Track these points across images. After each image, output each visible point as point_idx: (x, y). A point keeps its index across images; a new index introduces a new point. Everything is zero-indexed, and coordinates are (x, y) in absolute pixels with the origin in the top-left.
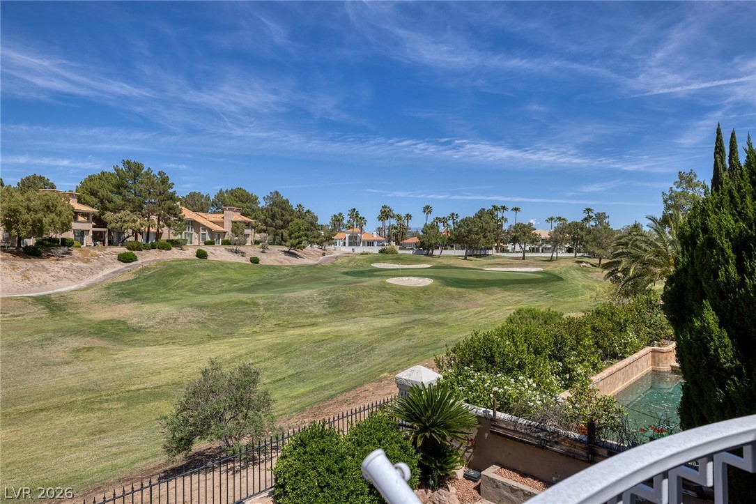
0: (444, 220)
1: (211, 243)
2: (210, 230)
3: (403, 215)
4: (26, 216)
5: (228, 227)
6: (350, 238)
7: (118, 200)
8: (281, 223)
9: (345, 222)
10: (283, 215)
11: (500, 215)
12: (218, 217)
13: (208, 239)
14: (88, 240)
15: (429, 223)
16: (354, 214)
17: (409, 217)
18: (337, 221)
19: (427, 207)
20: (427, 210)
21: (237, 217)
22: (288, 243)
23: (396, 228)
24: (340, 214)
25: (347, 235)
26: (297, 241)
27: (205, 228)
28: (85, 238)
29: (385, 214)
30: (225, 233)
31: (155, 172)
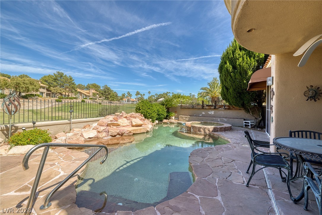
0: (154, 96)
1: (86, 99)
2: (85, 95)
3: (142, 94)
4: (23, 85)
5: (91, 94)
6: (127, 100)
7: (55, 83)
8: (108, 94)
9: (126, 96)
10: (108, 92)
11: (169, 95)
12: (88, 91)
13: (85, 97)
14: (44, 95)
15: (150, 96)
16: (129, 93)
17: (144, 95)
18: (124, 95)
19: (149, 92)
20: (149, 93)
21: (94, 91)
22: (110, 99)
23: (140, 98)
24: (124, 94)
25: (127, 99)
26: (113, 98)
28: (44, 94)
29: (138, 93)
30: (90, 96)
31: (68, 76)
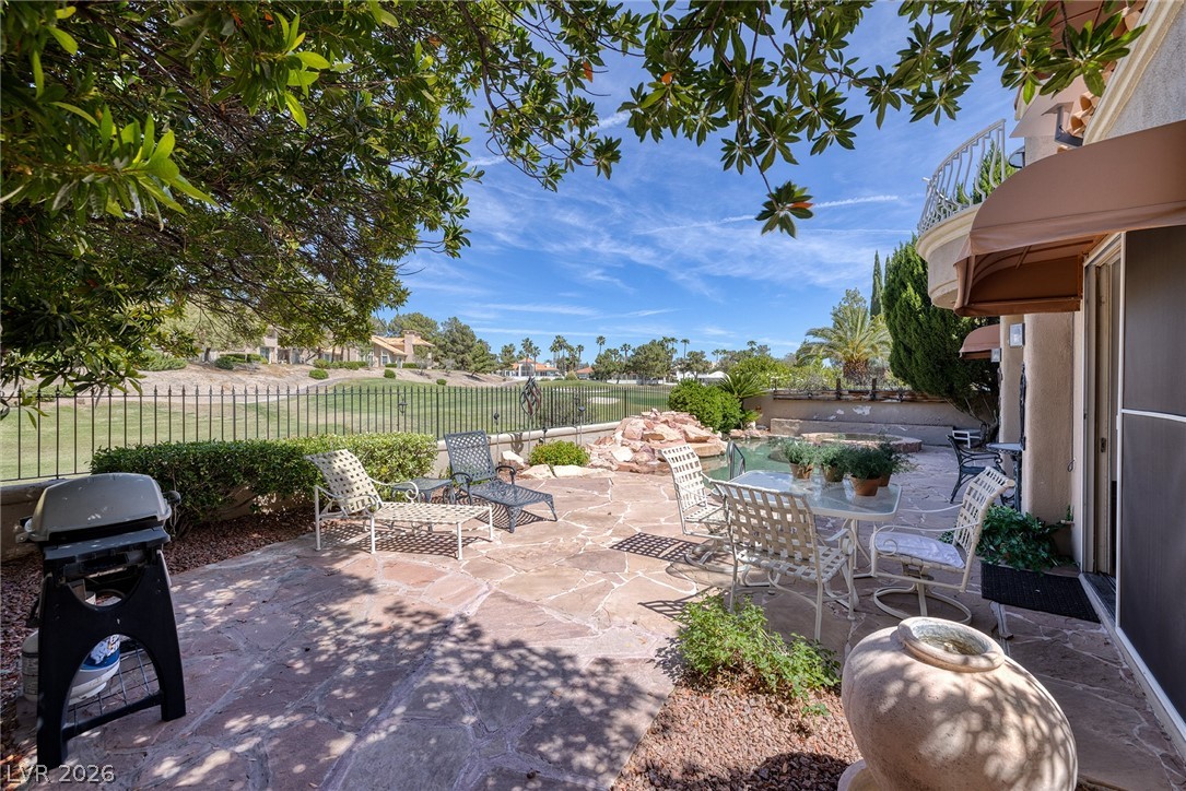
0: (615, 352)
1: (394, 366)
2: (392, 353)
3: (575, 347)
5: (409, 350)
6: (523, 368)
8: (462, 348)
9: (516, 354)
10: (464, 340)
11: (670, 347)
12: (398, 341)
13: (389, 362)
14: (273, 356)
15: (603, 353)
16: (528, 345)
17: (581, 348)
18: (508, 351)
19: (601, 338)
20: (601, 340)
21: (418, 341)
22: (472, 367)
23: (567, 359)
24: (512, 345)
25: (520, 365)
26: (482, 364)
27: (386, 350)
28: (271, 355)
29: (559, 344)
30: (406, 356)
